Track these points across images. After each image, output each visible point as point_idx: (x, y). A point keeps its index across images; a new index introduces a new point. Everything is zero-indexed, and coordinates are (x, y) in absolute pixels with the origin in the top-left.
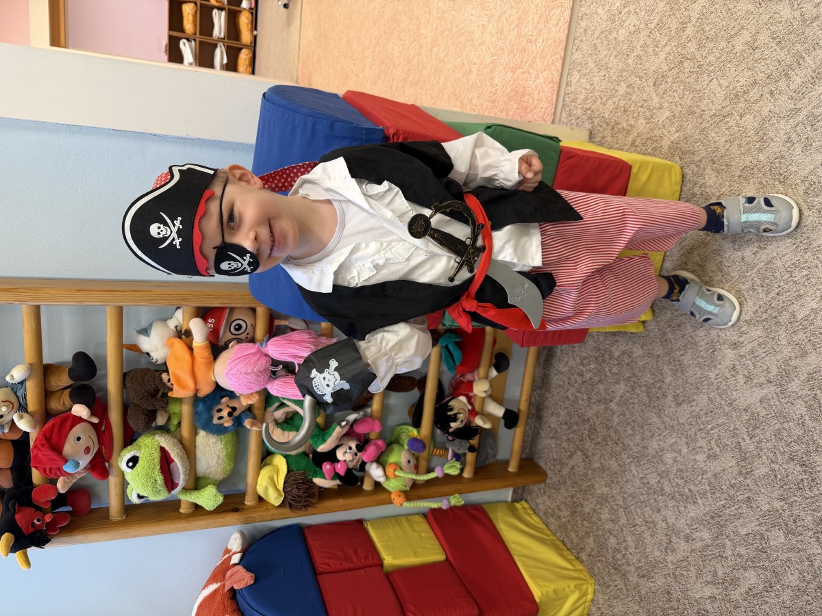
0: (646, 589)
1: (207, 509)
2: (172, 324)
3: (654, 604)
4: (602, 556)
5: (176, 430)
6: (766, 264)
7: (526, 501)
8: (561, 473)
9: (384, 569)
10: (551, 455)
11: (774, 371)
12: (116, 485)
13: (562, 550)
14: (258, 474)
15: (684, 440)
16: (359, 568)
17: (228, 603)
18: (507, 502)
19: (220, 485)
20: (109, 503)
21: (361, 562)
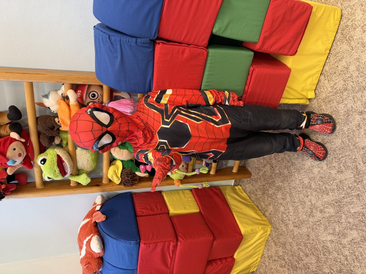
1: (83, 184)
2: (60, 92)
3: (301, 240)
4: (276, 215)
5: (66, 146)
7: (241, 186)
8: (258, 174)
9: (170, 215)
10: (254, 165)
12: (37, 172)
13: (257, 210)
14: (108, 169)
16: (158, 214)
17: (93, 228)
18: (232, 186)
19: (89, 174)
20: (35, 180)
21: (158, 211)
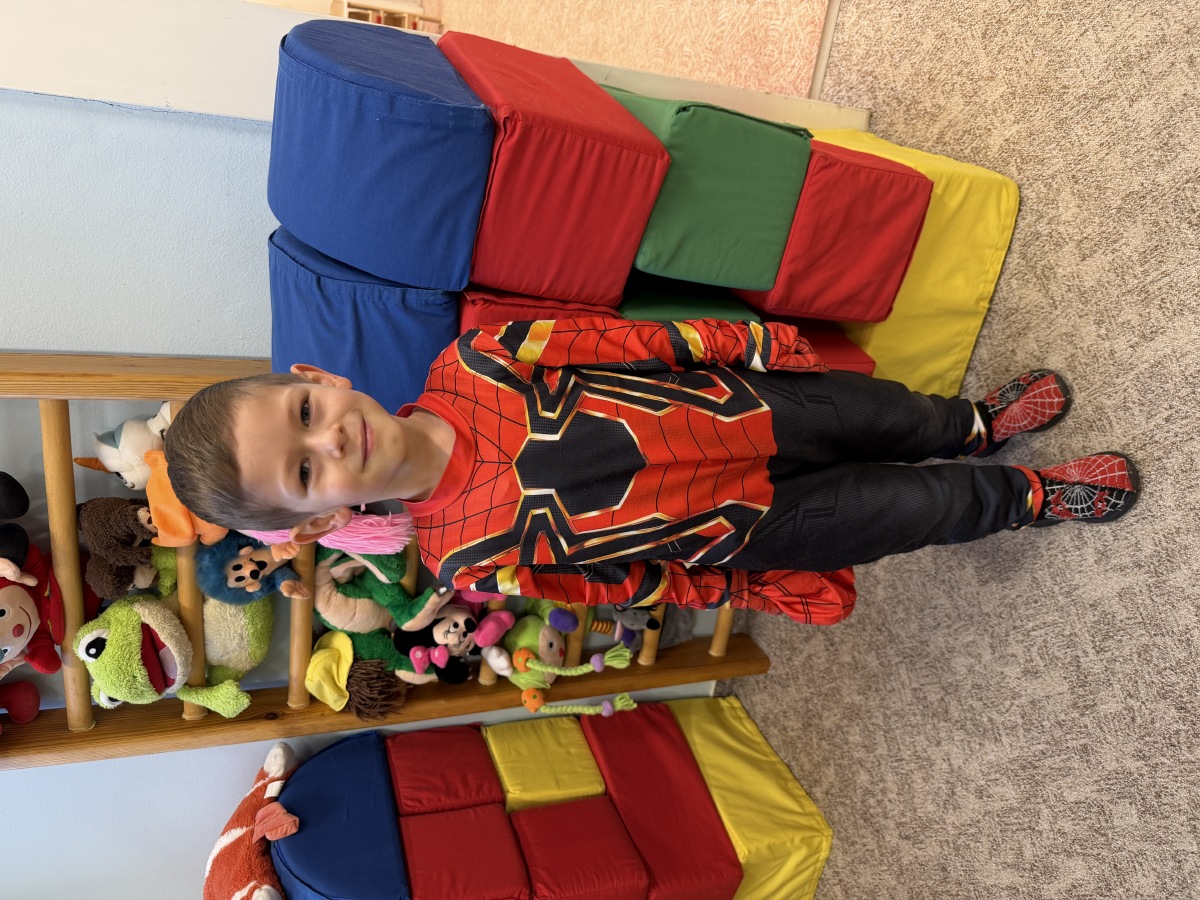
0: (911, 858)
1: (224, 715)
2: (156, 426)
3: (921, 882)
4: (846, 796)
5: (171, 594)
6: (1152, 367)
7: (737, 696)
8: (791, 663)
9: (508, 806)
10: (777, 632)
11: (1148, 548)
12: (74, 680)
13: (786, 780)
14: (307, 662)
15: (987, 639)
16: (468, 807)
17: (256, 861)
18: (707, 697)
19: (242, 680)
20: (65, 702)
21: (470, 796)
